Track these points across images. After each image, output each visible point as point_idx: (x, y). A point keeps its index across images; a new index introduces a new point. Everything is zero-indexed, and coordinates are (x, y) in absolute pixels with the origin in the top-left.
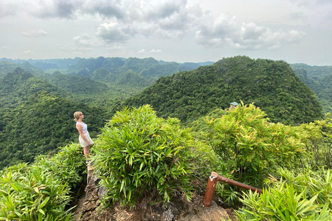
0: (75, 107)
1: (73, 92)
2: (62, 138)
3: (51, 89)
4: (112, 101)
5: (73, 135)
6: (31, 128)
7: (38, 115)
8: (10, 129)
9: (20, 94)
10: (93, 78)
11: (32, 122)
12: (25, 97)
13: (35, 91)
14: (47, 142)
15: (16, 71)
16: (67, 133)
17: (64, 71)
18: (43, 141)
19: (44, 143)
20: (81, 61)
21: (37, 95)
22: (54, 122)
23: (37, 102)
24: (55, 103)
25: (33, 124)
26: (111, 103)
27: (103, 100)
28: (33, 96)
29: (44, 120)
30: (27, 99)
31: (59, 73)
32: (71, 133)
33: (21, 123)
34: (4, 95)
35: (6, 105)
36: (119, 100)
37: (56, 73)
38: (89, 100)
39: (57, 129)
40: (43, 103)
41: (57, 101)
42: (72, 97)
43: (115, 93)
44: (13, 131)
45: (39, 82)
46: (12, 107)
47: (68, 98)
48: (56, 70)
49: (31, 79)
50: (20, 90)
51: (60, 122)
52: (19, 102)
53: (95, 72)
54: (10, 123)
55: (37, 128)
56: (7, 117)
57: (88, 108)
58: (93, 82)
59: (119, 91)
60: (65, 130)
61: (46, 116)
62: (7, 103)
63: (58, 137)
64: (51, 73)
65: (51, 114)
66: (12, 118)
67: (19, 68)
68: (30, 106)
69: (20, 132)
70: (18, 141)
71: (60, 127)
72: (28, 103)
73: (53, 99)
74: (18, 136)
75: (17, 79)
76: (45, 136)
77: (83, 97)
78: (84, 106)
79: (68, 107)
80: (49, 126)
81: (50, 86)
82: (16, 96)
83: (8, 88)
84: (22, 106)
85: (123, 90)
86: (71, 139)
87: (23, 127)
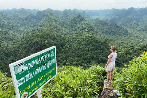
0: (100, 43)
1: (102, 32)
2: (86, 61)
3: (91, 29)
4: (127, 44)
5: (92, 61)
6: (74, 50)
7: (80, 43)
8: (66, 47)
9: (76, 30)
10: (119, 24)
11: (76, 47)
12: (77, 32)
13: (83, 29)
14: (78, 61)
15: (78, 16)
16: (89, 59)
17: (102, 18)
18: (77, 59)
19: (77, 60)
20: (115, 11)
21: (83, 32)
22: (85, 50)
23: (81, 36)
24: (90, 38)
25: (76, 48)
26: (126, 46)
27: (121, 42)
28: (81, 32)
29: (81, 47)
30: (77, 33)
31: (99, 19)
32: (91, 60)
33: (71, 46)
34: (69, 29)
35: (68, 35)
36: (134, 44)
37: (97, 19)
38: (111, 40)
39: (85, 55)
40: (84, 37)
41: (91, 37)
42: (100, 36)
43: (133, 38)
44: (67, 49)
45: (86, 24)
46: (70, 37)
47: (98, 37)
48: (97, 17)
49: (83, 22)
50: (76, 27)
51: (89, 51)
52: (74, 34)
53: (122, 20)
54: (67, 44)
55: (77, 51)
56: (67, 41)
57: (108, 46)
58: (118, 27)
59: (137, 37)
60: (89, 57)
61: (83, 45)
62: (69, 34)
63: (84, 60)
64: (94, 19)
65: (85, 44)
66: (68, 42)
67: (80, 15)
68: (78, 38)
69: (69, 51)
70: (67, 55)
71: (87, 54)
72: (77, 36)
73: (90, 35)
74: (68, 53)
75: (77, 21)
76: (79, 57)
77: (107, 37)
78: (106, 43)
79: (96, 42)
80: (82, 52)
81: (91, 27)
82: (73, 31)
83: (72, 26)
84: (74, 37)
85: (142, 36)
86: (90, 63)
87: (71, 48)
